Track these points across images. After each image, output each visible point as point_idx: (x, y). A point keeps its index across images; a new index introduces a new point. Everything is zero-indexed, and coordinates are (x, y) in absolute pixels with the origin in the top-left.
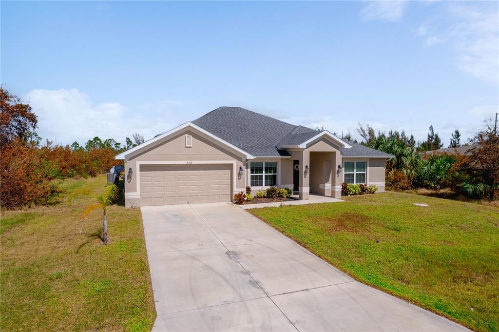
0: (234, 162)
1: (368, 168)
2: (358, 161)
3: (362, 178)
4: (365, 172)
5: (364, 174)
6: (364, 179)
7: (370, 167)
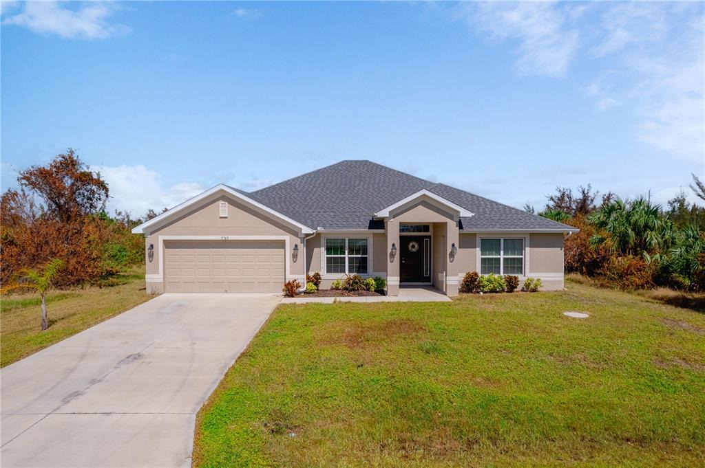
0: (287, 238)
1: (528, 249)
2: (508, 237)
3: (517, 265)
4: (523, 257)
5: (522, 258)
6: (521, 268)
7: (530, 247)
